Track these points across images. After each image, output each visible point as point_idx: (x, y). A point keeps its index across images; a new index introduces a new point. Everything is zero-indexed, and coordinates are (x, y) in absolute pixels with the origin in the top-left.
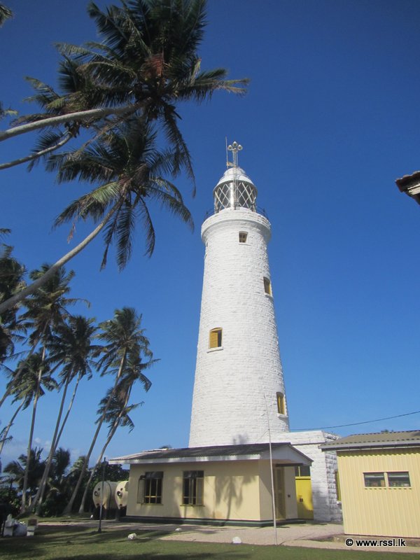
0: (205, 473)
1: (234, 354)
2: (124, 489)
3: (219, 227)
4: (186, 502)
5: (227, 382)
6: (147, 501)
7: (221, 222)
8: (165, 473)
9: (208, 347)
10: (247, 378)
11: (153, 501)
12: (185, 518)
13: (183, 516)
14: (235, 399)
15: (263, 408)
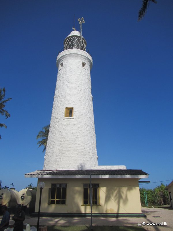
0: (100, 185)
1: (80, 122)
2: (26, 194)
3: (72, 56)
4: (85, 203)
5: (76, 136)
6: (52, 202)
7: (74, 54)
8: (68, 185)
9: (64, 116)
10: (86, 136)
11: (58, 202)
12: (85, 213)
13: (83, 211)
14: (80, 146)
15: (92, 152)
